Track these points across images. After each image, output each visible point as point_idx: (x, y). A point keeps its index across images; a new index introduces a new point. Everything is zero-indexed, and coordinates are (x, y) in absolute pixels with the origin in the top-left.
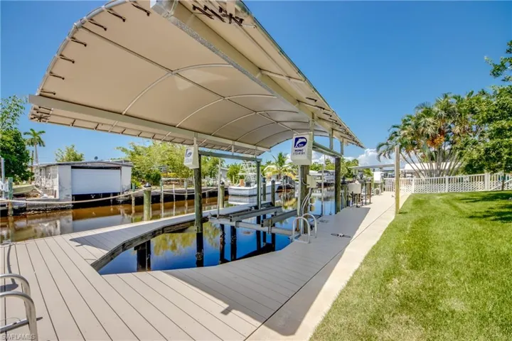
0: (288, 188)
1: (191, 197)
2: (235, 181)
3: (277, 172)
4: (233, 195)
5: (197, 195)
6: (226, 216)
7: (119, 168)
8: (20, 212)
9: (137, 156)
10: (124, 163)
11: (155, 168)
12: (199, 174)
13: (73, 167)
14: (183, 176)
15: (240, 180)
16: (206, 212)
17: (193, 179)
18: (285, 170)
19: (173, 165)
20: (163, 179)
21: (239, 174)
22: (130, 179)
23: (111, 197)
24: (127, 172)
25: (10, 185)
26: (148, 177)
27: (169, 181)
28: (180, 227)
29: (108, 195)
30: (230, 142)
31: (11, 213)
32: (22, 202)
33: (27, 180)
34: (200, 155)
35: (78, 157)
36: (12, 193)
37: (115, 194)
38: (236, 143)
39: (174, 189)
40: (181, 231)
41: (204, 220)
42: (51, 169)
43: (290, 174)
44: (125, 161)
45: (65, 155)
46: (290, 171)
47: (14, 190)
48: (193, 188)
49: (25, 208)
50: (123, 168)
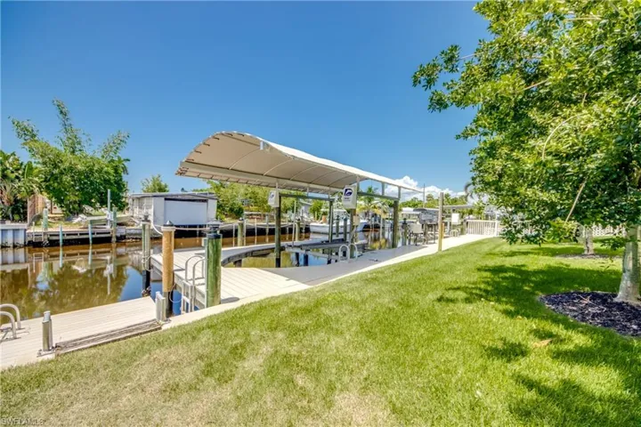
0: (377, 227)
1: (272, 232)
2: (318, 217)
3: (364, 209)
4: (314, 233)
5: (277, 230)
6: (300, 247)
7: (205, 201)
8: (121, 239)
9: (222, 189)
10: (208, 196)
11: (238, 201)
12: (279, 212)
13: (166, 199)
14: (265, 210)
15: (323, 217)
16: (283, 243)
17: (274, 214)
18: (375, 207)
19: (255, 198)
20: (245, 213)
21: (322, 210)
22: (215, 212)
23: (198, 229)
24: (213, 204)
25: (115, 214)
26: (231, 210)
27: (251, 215)
28: (264, 252)
29: (195, 226)
30: (305, 185)
31: (114, 239)
32: (122, 231)
33: (122, 210)
34: (280, 197)
35: (162, 187)
36: (116, 222)
37: (201, 226)
38: (312, 186)
39: (255, 223)
40: (264, 255)
41: (282, 249)
42: (145, 200)
43: (379, 212)
44: (210, 193)
45: (151, 184)
46: (380, 208)
47: (118, 219)
48: (274, 223)
49: (125, 236)
50: (210, 201)
